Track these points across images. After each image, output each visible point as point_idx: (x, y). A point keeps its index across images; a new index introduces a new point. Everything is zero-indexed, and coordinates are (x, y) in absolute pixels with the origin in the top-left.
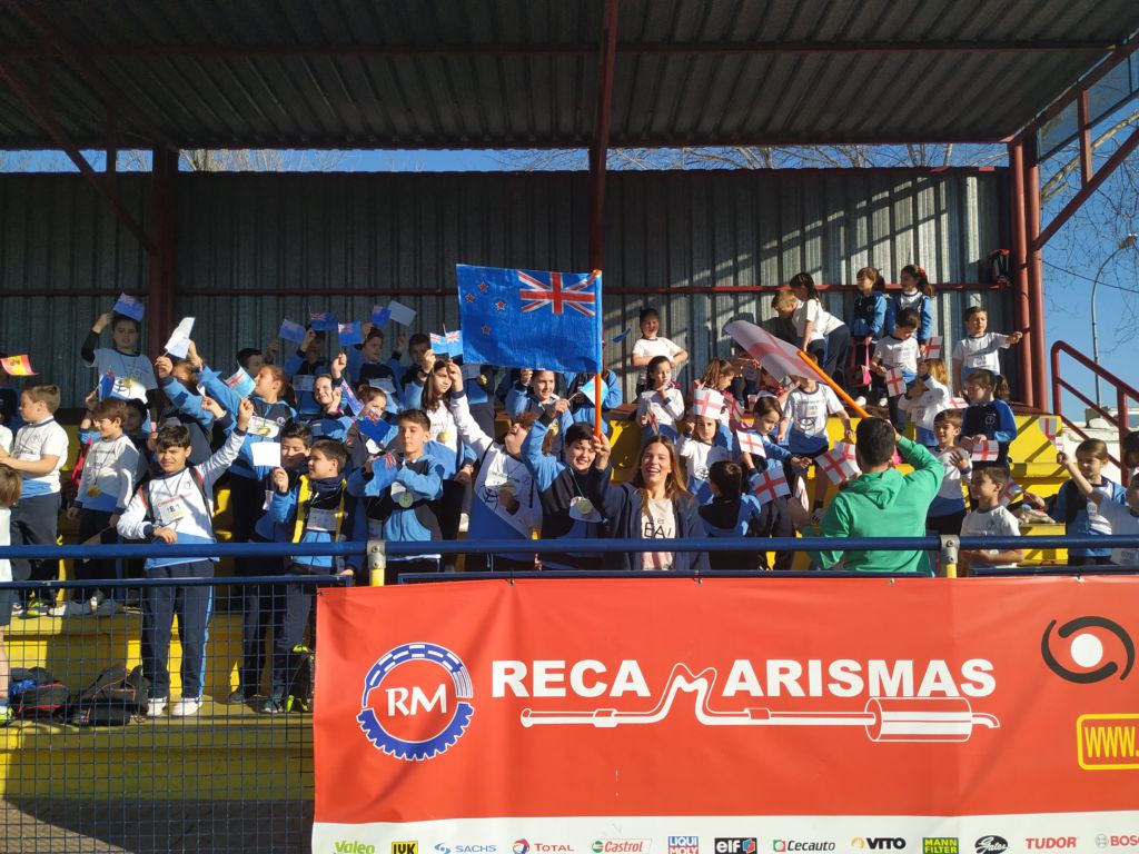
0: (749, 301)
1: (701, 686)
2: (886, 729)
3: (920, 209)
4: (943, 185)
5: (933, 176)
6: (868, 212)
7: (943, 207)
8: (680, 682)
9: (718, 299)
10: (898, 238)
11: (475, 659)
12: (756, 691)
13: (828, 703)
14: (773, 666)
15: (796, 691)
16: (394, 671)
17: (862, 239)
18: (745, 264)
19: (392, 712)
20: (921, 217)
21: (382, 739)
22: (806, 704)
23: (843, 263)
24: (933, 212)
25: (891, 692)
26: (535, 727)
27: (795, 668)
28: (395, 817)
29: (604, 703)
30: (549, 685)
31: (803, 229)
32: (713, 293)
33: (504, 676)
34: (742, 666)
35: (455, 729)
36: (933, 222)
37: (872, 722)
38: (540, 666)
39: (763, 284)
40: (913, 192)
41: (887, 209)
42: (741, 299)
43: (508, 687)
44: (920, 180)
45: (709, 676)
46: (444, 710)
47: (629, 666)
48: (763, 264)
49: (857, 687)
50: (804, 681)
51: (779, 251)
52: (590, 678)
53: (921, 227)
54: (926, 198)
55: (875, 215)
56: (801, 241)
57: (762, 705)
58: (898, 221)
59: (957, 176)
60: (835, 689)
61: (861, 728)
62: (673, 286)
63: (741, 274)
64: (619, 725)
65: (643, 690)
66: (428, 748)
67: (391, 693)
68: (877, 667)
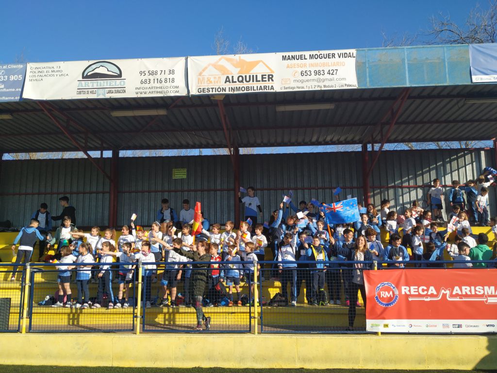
0: (414, 190)
1: (448, 292)
2: (489, 301)
3: (466, 161)
4: (473, 154)
5: (470, 151)
6: (450, 162)
7: (474, 160)
8: (443, 291)
9: (404, 189)
10: (460, 170)
11: (398, 286)
12: (460, 293)
13: (476, 296)
14: (463, 288)
15: (469, 293)
16: (382, 288)
17: (448, 170)
18: (412, 179)
19: (381, 297)
20: (467, 164)
21: (380, 302)
22: (471, 296)
23: (443, 178)
24: (470, 162)
25: (490, 293)
26: (412, 301)
27: (468, 288)
28: (384, 318)
29: (427, 296)
30: (414, 292)
31: (429, 168)
32: (402, 188)
33: (404, 290)
34: (457, 288)
35: (395, 301)
36: (471, 165)
37: (486, 300)
38: (412, 288)
39: (418, 185)
40: (464, 156)
41: (456, 161)
42: (411, 189)
43: (405, 292)
44: (466, 152)
45: (449, 290)
46: (392, 296)
47: (432, 288)
48: (417, 179)
49: (482, 292)
50: (470, 291)
51: (422, 174)
52: (423, 290)
53: (467, 167)
54: (468, 157)
55: (452, 163)
56: (429, 171)
57: (461, 296)
58: (460, 165)
59: (478, 151)
60: (477, 293)
61: (483, 301)
62: (389, 186)
63: (410, 182)
64: (430, 301)
65: (435, 293)
66: (390, 304)
67: (381, 292)
68: (486, 288)
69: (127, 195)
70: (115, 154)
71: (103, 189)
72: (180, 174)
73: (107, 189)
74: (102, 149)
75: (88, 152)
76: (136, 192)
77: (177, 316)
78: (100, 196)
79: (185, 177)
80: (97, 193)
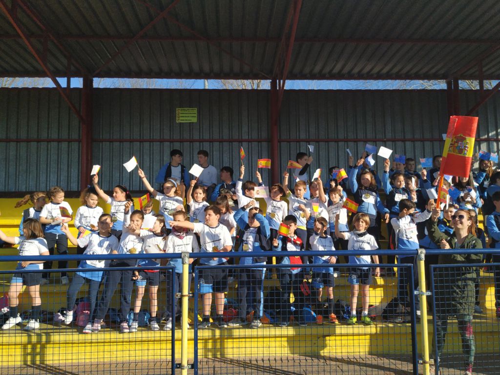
32: (497, 141)
69: (106, 145)
70: (88, 83)
71: (69, 135)
72: (187, 116)
73: (75, 136)
74: (69, 75)
75: (57, 78)
76: (121, 141)
77: (229, 344)
78: (64, 145)
79: (195, 120)
80: (59, 141)
